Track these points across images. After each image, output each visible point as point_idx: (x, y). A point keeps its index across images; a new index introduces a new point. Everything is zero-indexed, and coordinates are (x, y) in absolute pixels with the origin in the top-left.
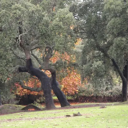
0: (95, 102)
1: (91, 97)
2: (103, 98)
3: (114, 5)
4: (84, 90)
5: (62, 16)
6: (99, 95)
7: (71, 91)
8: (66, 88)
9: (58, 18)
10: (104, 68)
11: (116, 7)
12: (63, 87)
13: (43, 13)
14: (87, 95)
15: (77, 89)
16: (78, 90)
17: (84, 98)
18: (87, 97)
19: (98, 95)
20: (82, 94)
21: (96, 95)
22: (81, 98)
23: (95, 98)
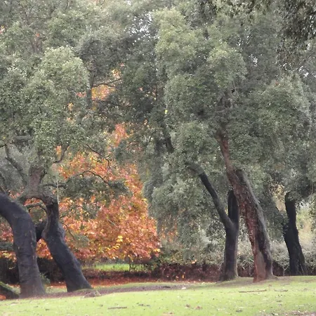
0: (201, 279)
1: (191, 266)
2: (219, 270)
3: (177, 42)
4: (175, 249)
5: (55, 66)
6: (211, 262)
7: (143, 251)
8: (128, 244)
9: (42, 71)
10: (202, 197)
11: (181, 47)
12: (122, 240)
13: (8, 58)
14: (181, 262)
15: (158, 247)
16: (161, 249)
17: (174, 268)
18: (181, 267)
19: (207, 262)
20: (168, 259)
21: (204, 262)
22: (167, 270)
23: (201, 269)
